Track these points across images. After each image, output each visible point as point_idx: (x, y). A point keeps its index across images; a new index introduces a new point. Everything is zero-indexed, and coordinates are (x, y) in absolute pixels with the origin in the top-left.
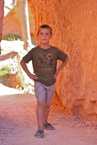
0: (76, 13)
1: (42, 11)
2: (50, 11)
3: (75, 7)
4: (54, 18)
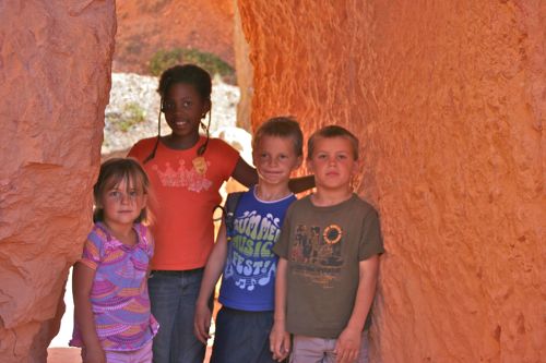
0: (396, 84)
1: (283, 39)
2: (309, 48)
3: (393, 56)
4: (323, 78)
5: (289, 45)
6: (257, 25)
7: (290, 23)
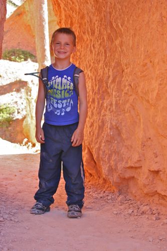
0: (132, 17)
1: (73, 11)
2: (85, 12)
3: (129, 6)
4: (93, 24)
5: (76, 14)
6: (60, 8)
7: (76, 4)
